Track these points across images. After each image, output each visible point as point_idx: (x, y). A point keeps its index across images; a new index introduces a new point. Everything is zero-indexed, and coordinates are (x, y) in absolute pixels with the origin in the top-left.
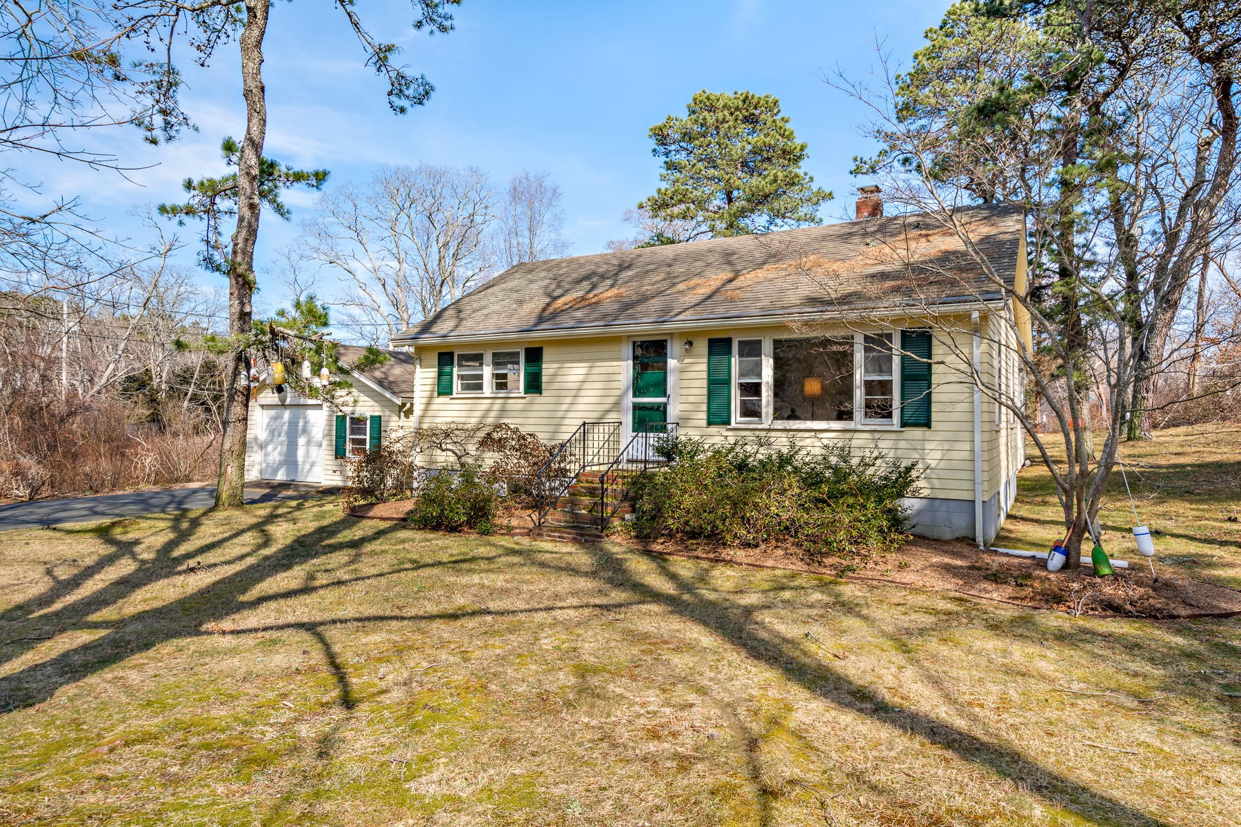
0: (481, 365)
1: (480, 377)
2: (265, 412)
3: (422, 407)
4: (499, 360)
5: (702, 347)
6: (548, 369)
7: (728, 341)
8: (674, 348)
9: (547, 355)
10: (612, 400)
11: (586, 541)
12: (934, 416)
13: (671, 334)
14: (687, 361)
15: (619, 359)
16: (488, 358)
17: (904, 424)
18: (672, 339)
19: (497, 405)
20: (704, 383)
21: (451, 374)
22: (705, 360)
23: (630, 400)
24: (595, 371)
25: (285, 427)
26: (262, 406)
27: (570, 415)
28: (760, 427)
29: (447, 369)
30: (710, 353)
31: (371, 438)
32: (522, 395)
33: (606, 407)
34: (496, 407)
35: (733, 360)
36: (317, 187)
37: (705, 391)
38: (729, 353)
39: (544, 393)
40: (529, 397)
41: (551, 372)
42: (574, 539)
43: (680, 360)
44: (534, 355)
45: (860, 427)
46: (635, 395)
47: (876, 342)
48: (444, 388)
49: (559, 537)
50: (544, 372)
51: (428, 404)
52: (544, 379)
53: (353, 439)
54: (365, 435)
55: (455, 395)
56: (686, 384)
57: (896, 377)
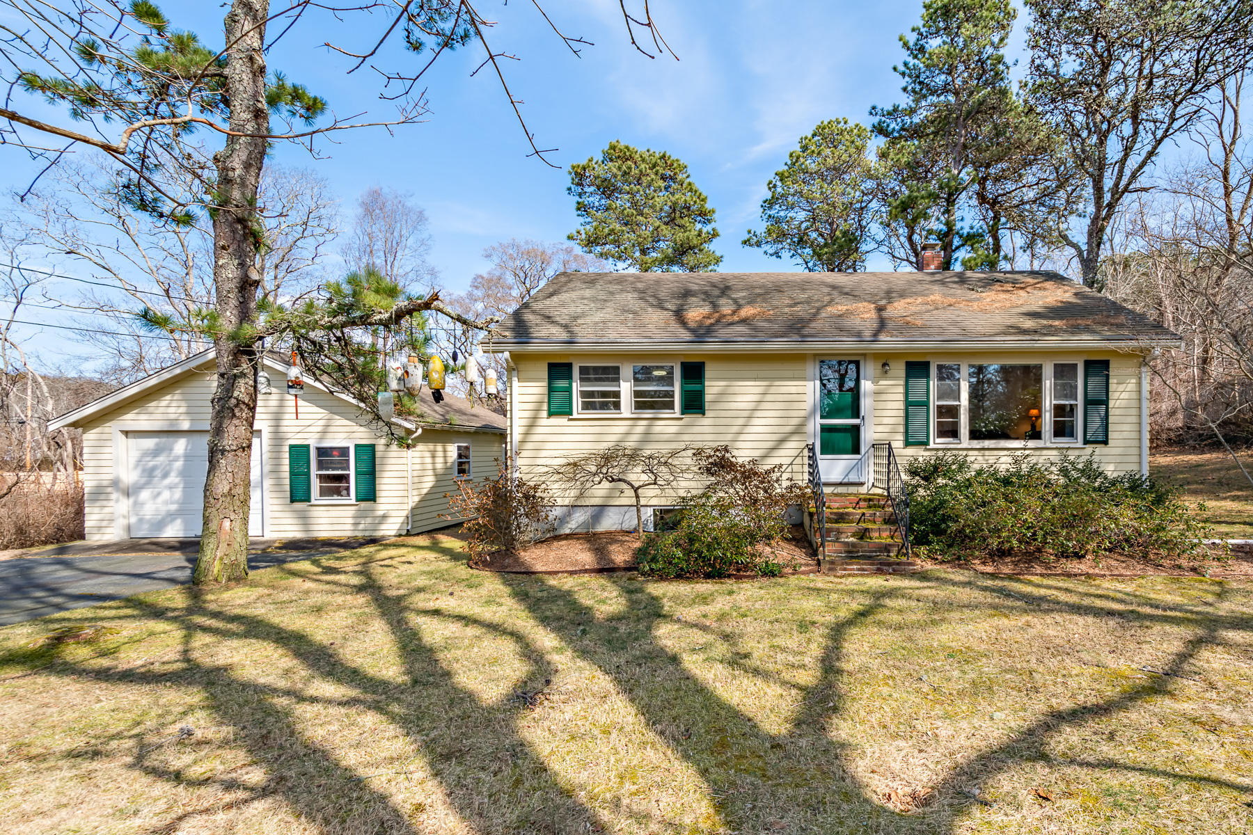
0: (617, 380)
1: (617, 395)
2: (132, 442)
3: (522, 430)
4: (642, 375)
5: (899, 369)
6: (712, 387)
7: (926, 365)
8: (868, 369)
9: (709, 372)
10: (795, 421)
11: (894, 570)
12: (1111, 435)
13: (864, 355)
14: (882, 382)
15: (804, 379)
16: (627, 371)
17: (1086, 442)
18: (865, 360)
19: (641, 427)
20: (901, 405)
21: (569, 390)
22: (902, 382)
23: (818, 421)
24: (773, 390)
25: (179, 464)
26: (126, 433)
27: (742, 437)
28: (959, 446)
29: (562, 384)
30: (908, 376)
31: (357, 474)
32: (678, 415)
33: (788, 429)
34: (639, 430)
35: (931, 383)
36: (307, 118)
37: (902, 413)
38: (927, 376)
39: (708, 414)
40: (688, 419)
41: (715, 390)
42: (878, 569)
43: (875, 382)
44: (694, 372)
45: (1048, 445)
46: (822, 417)
47: (1064, 372)
48: (560, 409)
49: (859, 570)
50: (707, 390)
51: (531, 426)
52: (708, 398)
53: (320, 475)
54: (348, 468)
55: (575, 416)
56: (881, 405)
57: (1080, 402)
